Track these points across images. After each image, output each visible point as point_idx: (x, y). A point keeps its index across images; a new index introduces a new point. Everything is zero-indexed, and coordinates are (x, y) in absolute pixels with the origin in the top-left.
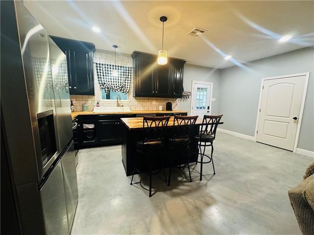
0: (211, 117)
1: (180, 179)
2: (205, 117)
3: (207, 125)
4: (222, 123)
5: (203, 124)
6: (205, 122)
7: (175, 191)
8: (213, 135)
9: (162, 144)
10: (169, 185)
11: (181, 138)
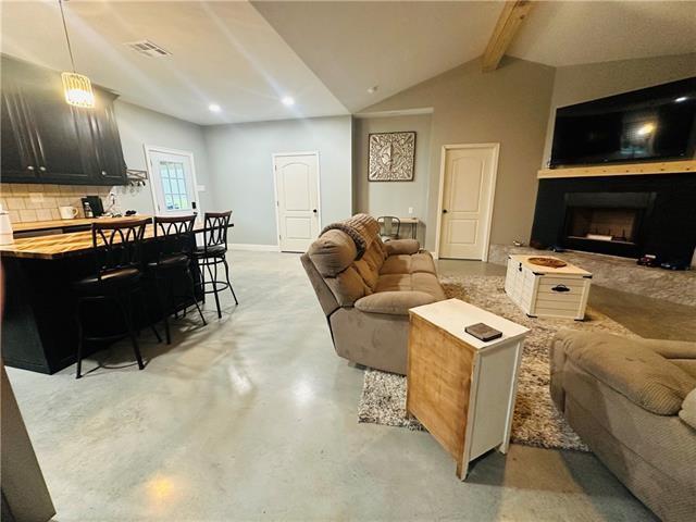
0: (217, 216)
1: (185, 329)
2: (208, 216)
3: (212, 229)
4: (232, 225)
5: (205, 230)
6: (208, 227)
7: (183, 344)
8: (223, 245)
9: (140, 274)
10: (169, 343)
11: (174, 256)
